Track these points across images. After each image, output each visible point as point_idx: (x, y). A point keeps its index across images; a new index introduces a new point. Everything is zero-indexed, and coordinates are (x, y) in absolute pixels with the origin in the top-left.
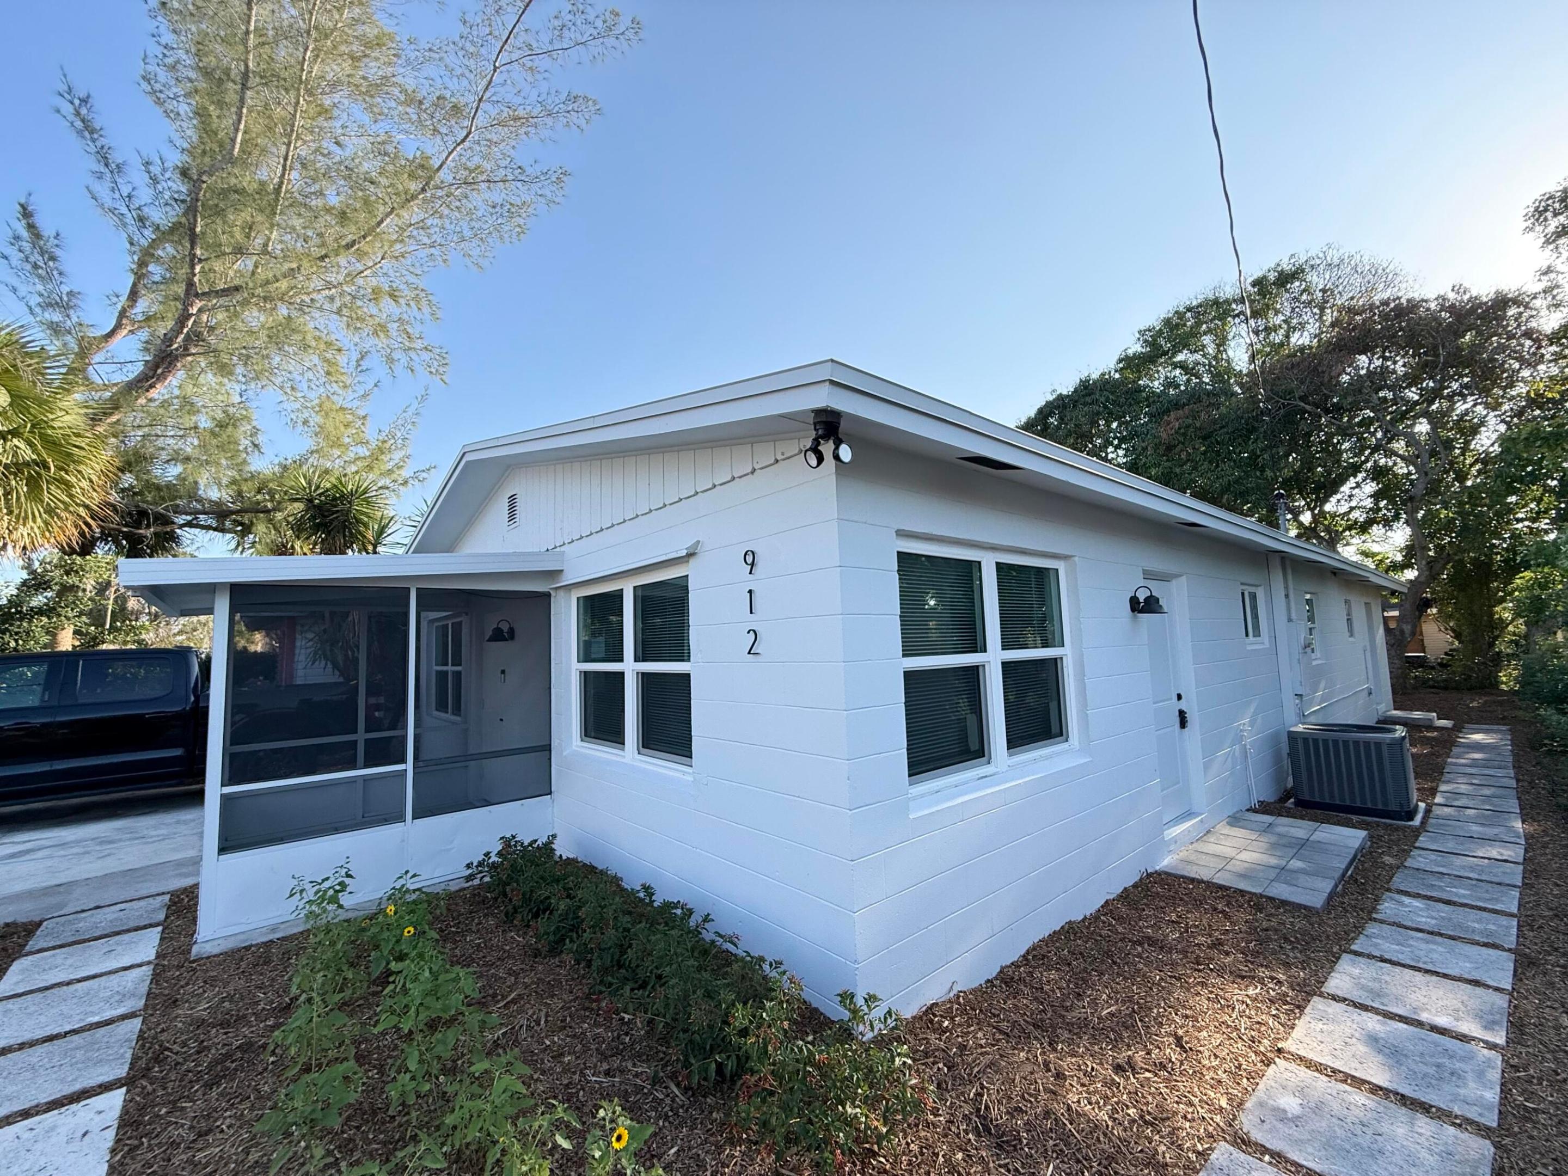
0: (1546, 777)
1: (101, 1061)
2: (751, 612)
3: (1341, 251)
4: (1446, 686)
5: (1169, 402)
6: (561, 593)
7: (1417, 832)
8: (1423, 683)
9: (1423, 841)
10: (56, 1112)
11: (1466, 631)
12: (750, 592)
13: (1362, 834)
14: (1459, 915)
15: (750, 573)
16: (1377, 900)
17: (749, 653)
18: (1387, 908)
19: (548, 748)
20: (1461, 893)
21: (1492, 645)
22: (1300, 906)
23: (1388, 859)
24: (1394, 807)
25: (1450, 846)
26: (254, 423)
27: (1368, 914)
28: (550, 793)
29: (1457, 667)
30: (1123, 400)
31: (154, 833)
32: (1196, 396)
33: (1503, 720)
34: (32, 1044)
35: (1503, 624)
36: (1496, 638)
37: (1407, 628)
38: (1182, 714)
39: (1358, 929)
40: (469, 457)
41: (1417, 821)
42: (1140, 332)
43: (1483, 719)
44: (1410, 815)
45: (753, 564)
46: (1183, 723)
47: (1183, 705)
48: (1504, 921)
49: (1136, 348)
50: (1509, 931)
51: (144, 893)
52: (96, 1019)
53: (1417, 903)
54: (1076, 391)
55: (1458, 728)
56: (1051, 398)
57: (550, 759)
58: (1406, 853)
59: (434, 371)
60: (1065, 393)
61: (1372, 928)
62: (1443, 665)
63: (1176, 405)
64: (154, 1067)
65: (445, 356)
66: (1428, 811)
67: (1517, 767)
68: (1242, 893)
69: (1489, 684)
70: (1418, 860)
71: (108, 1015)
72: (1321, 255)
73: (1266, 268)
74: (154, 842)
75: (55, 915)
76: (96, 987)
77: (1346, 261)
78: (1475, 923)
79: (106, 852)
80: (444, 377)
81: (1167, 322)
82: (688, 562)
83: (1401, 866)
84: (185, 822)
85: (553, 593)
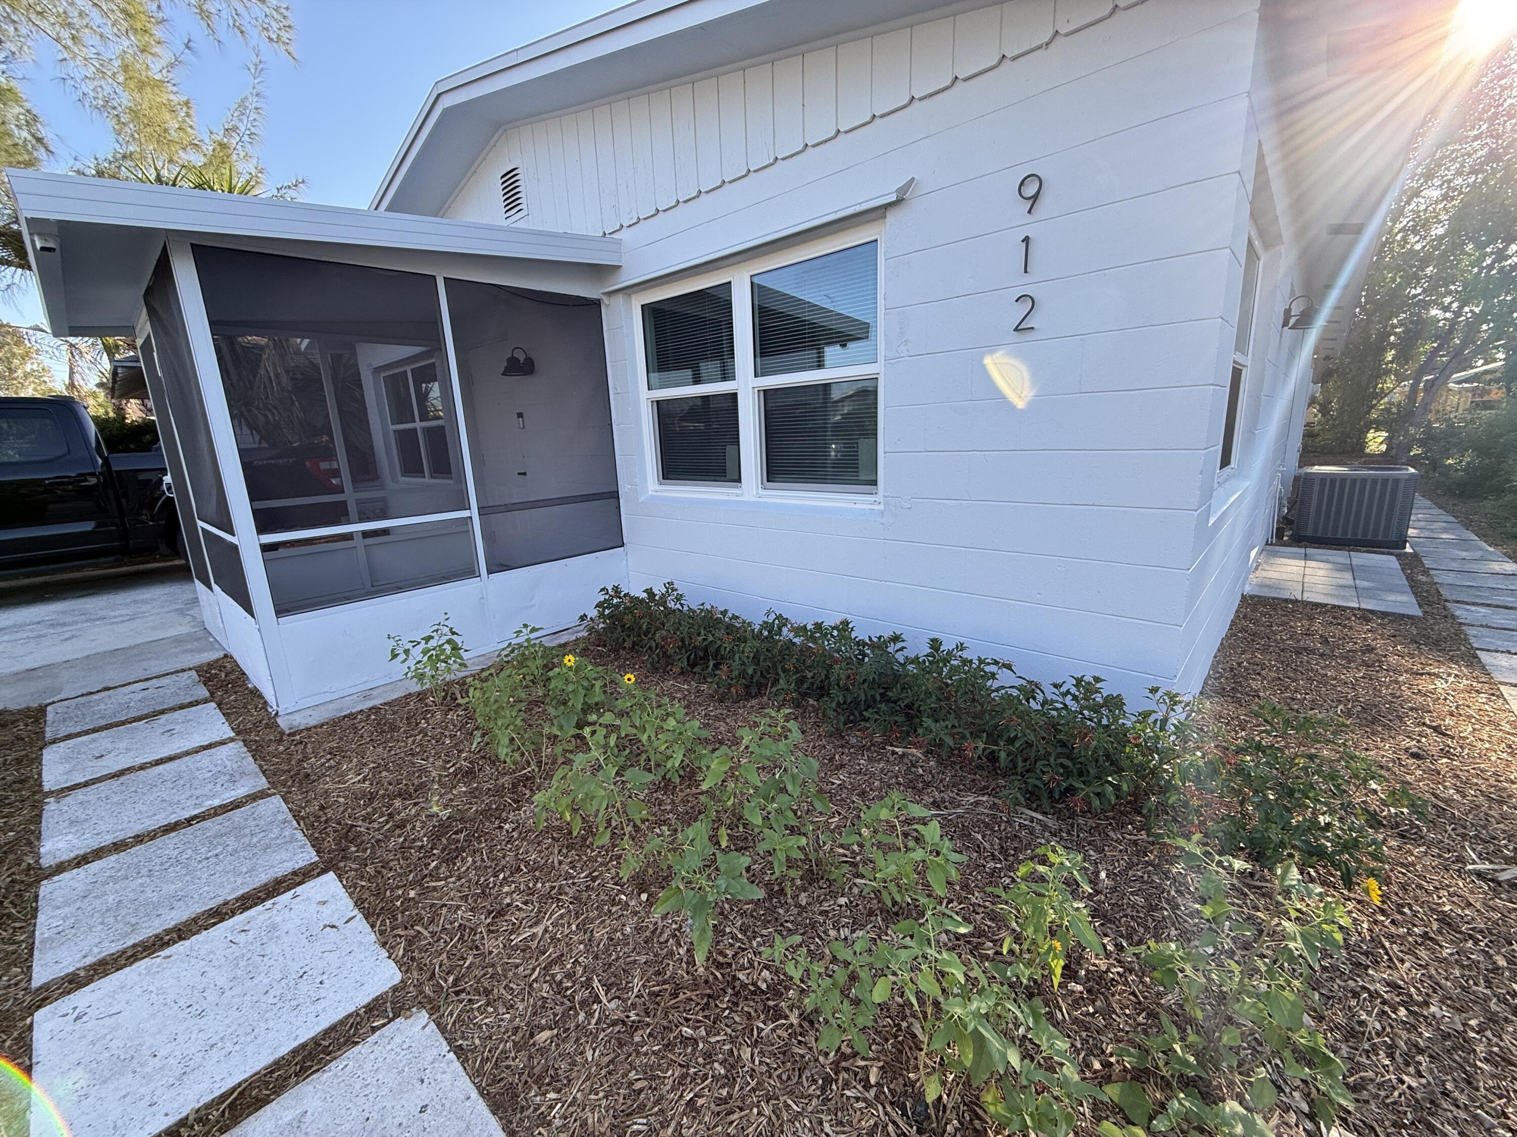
1: (268, 846)
2: (1026, 272)
6: (620, 299)
7: (1417, 557)
9: (1428, 563)
10: (259, 908)
12: (1026, 240)
15: (1029, 212)
16: (1446, 608)
17: (1016, 329)
18: (1462, 614)
19: (615, 495)
20: (1509, 601)
22: (1401, 615)
23: (1421, 577)
24: (1393, 537)
25: (1455, 565)
26: (28, 105)
27: (1454, 619)
28: (623, 545)
31: (112, 614)
34: (152, 835)
39: (1461, 632)
40: (447, 102)
41: (1409, 549)
44: (1405, 546)
45: (1035, 197)
51: (157, 671)
52: (217, 802)
53: (1481, 610)
57: (619, 508)
58: (1427, 573)
59: (274, 36)
61: (1469, 631)
64: (349, 847)
68: (1341, 608)
70: (1442, 578)
71: (229, 796)
74: (123, 622)
75: (56, 699)
76: (184, 768)
79: (67, 635)
82: (884, 217)
83: (1434, 583)
84: (145, 602)
85: (605, 300)
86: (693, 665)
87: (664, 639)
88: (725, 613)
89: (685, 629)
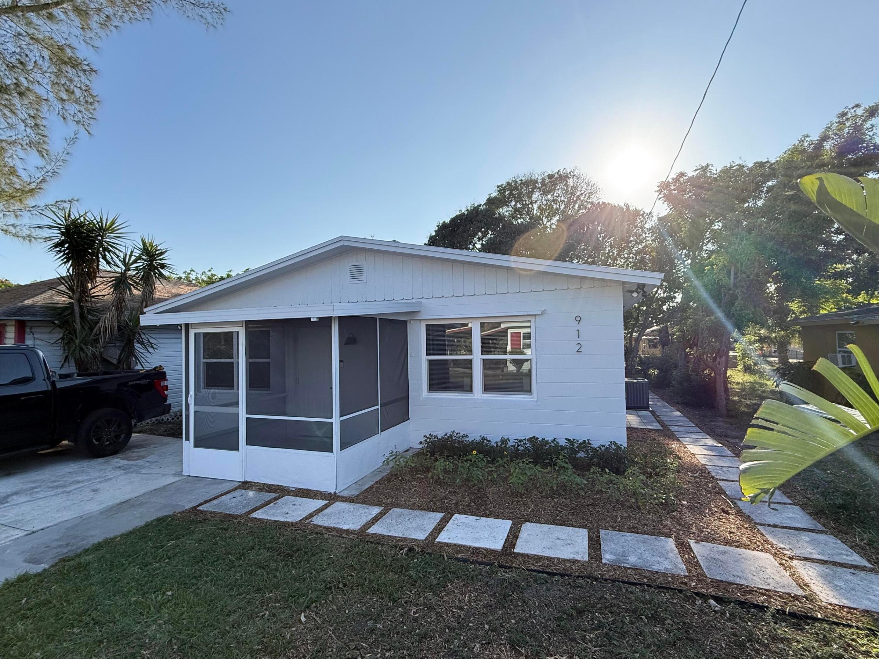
2: (578, 338)
6: (418, 322)
12: (578, 330)
15: (578, 324)
17: (577, 351)
19: (407, 398)
24: (645, 405)
25: (665, 414)
28: (409, 419)
41: (651, 409)
45: (579, 321)
48: (695, 428)
49: (495, 194)
50: (699, 430)
57: (408, 403)
61: (675, 433)
66: (650, 406)
68: (642, 429)
78: (691, 429)
85: (410, 321)
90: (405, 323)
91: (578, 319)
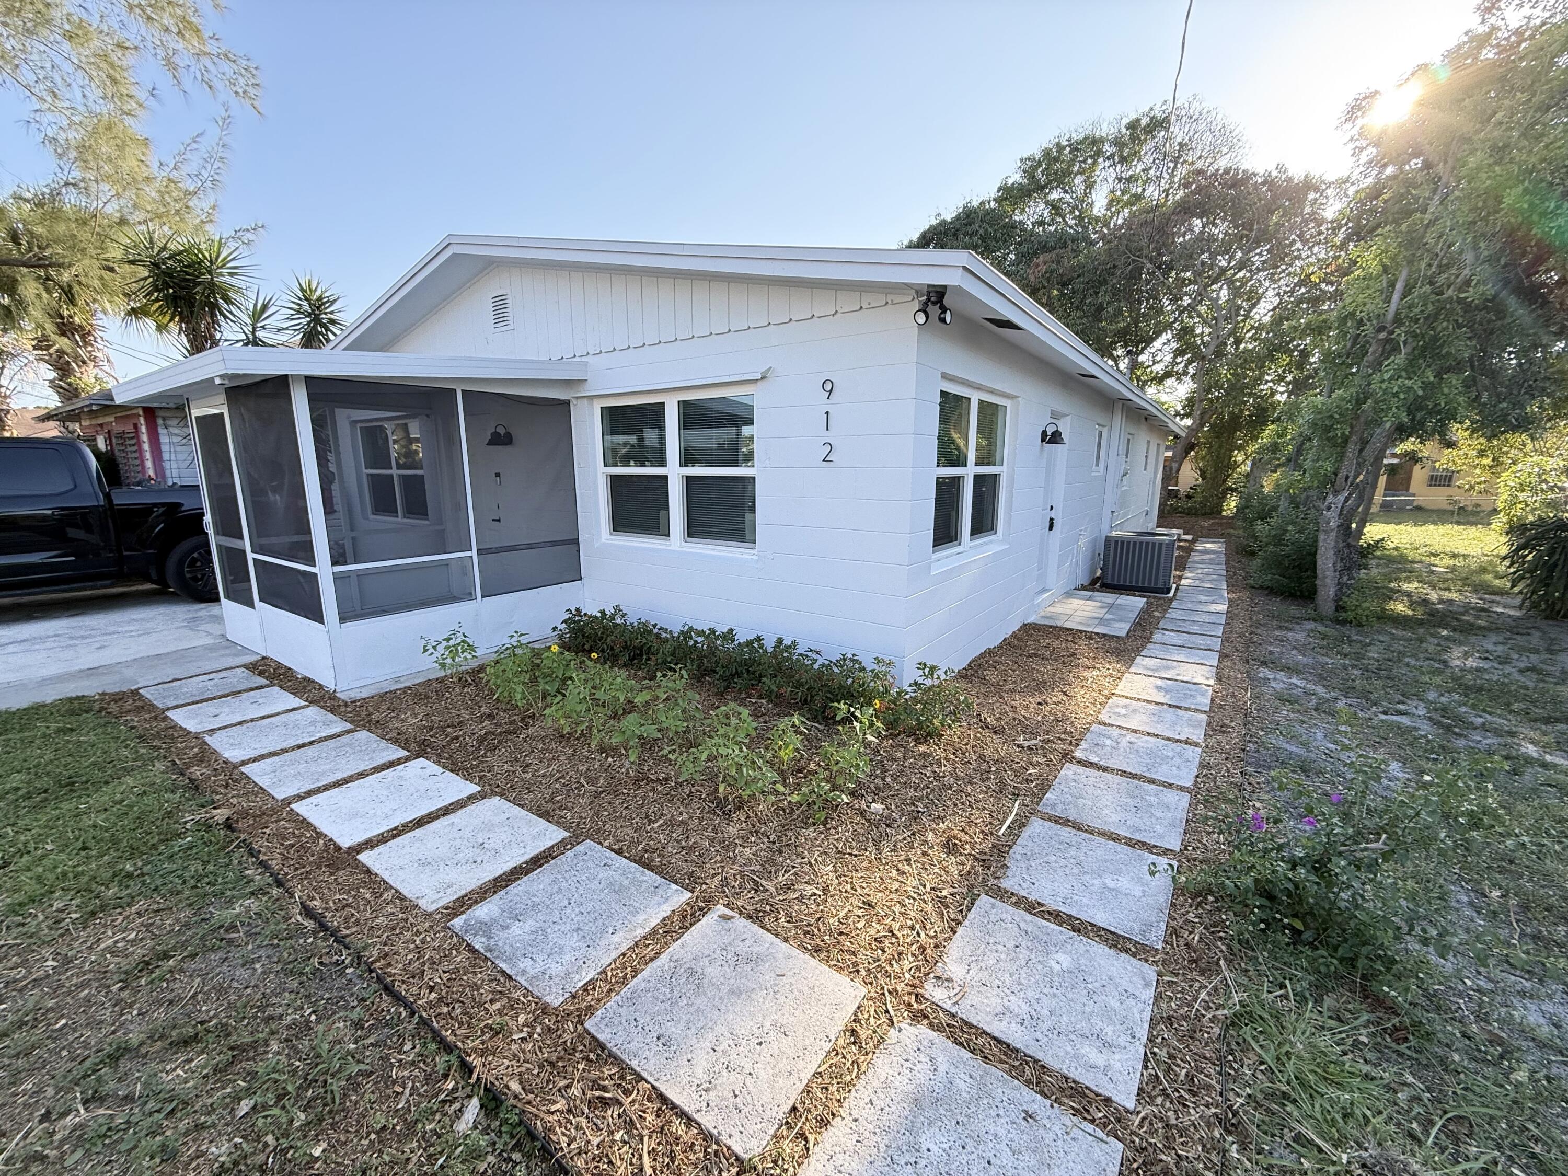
0: (1243, 569)
2: (827, 430)
3: (1203, 105)
4: (1189, 513)
5: (1040, 243)
6: (585, 402)
7: (1171, 600)
8: (1175, 510)
9: (1174, 604)
10: (387, 771)
11: (1210, 470)
12: (827, 412)
13: (1145, 600)
14: (1193, 638)
15: (828, 398)
16: (1151, 633)
17: (824, 460)
18: (1157, 636)
19: (576, 542)
20: (1195, 629)
21: (1225, 481)
22: (1113, 636)
23: (1157, 614)
24: (1160, 585)
25: (1189, 606)
27: (1148, 639)
28: (581, 579)
29: (1198, 499)
30: (999, 235)
31: (122, 629)
32: (1062, 241)
33: (1222, 536)
34: (292, 749)
35: (1237, 465)
36: (1228, 476)
37: (1175, 465)
38: (1051, 520)
39: (1144, 647)
40: (457, 249)
41: (1171, 594)
42: (1021, 160)
43: (1210, 535)
44: (1168, 591)
45: (831, 391)
46: (1051, 528)
47: (1053, 514)
48: (1215, 639)
49: (1016, 178)
50: (1217, 644)
53: (1172, 634)
54: (958, 218)
55: (1194, 541)
56: (934, 222)
58: (1166, 611)
59: (240, 91)
60: (949, 219)
61: (1149, 646)
62: (1189, 497)
63: (1045, 248)
65: (254, 72)
66: (1177, 589)
67: (1227, 563)
68: (1081, 631)
69: (1216, 510)
70: (1172, 614)
72: (1186, 105)
73: (1140, 111)
74: (140, 635)
76: (285, 720)
77: (1204, 115)
78: (1200, 641)
80: (255, 103)
81: (1047, 153)
82: (757, 383)
83: (1163, 617)
84: (145, 620)
85: (574, 402)
86: (632, 659)
87: (613, 641)
88: (655, 626)
89: (627, 635)
90: (567, 403)
91: (828, 386)
